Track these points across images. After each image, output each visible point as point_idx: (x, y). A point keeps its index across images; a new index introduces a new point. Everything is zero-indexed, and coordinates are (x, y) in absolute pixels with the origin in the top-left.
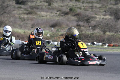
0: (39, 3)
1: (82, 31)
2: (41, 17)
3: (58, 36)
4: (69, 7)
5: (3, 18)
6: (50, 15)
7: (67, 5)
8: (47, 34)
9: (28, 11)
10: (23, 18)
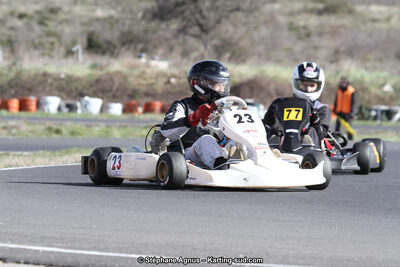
2: (370, 24)
8: (383, 85)
10: (305, 27)
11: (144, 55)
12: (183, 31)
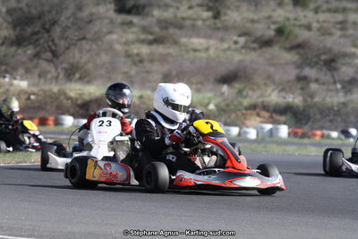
0: (184, 12)
1: (312, 96)
2: (192, 53)
3: (239, 110)
4: (274, 23)
5: (77, 55)
6: (219, 45)
7: (269, 17)
8: (208, 104)
9: (151, 33)
10: (138, 55)
11: (7, 75)
12: (37, 55)
